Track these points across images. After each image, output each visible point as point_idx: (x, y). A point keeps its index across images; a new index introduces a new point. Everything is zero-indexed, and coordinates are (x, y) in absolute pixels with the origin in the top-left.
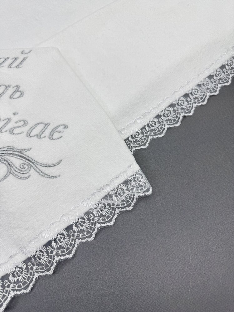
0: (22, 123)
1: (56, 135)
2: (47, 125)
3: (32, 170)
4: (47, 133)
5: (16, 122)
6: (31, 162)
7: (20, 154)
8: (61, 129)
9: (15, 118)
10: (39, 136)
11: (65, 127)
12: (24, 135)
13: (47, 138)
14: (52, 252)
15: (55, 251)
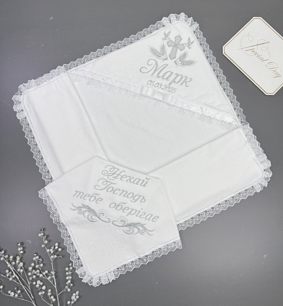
0: (144, 213)
1: (154, 220)
2: (152, 215)
3: (145, 232)
4: (151, 219)
5: (142, 213)
6: (145, 229)
7: (142, 225)
8: (156, 218)
9: (142, 211)
10: (149, 219)
11: (158, 217)
12: (144, 218)
13: (151, 221)
14: (147, 259)
15: (148, 259)
